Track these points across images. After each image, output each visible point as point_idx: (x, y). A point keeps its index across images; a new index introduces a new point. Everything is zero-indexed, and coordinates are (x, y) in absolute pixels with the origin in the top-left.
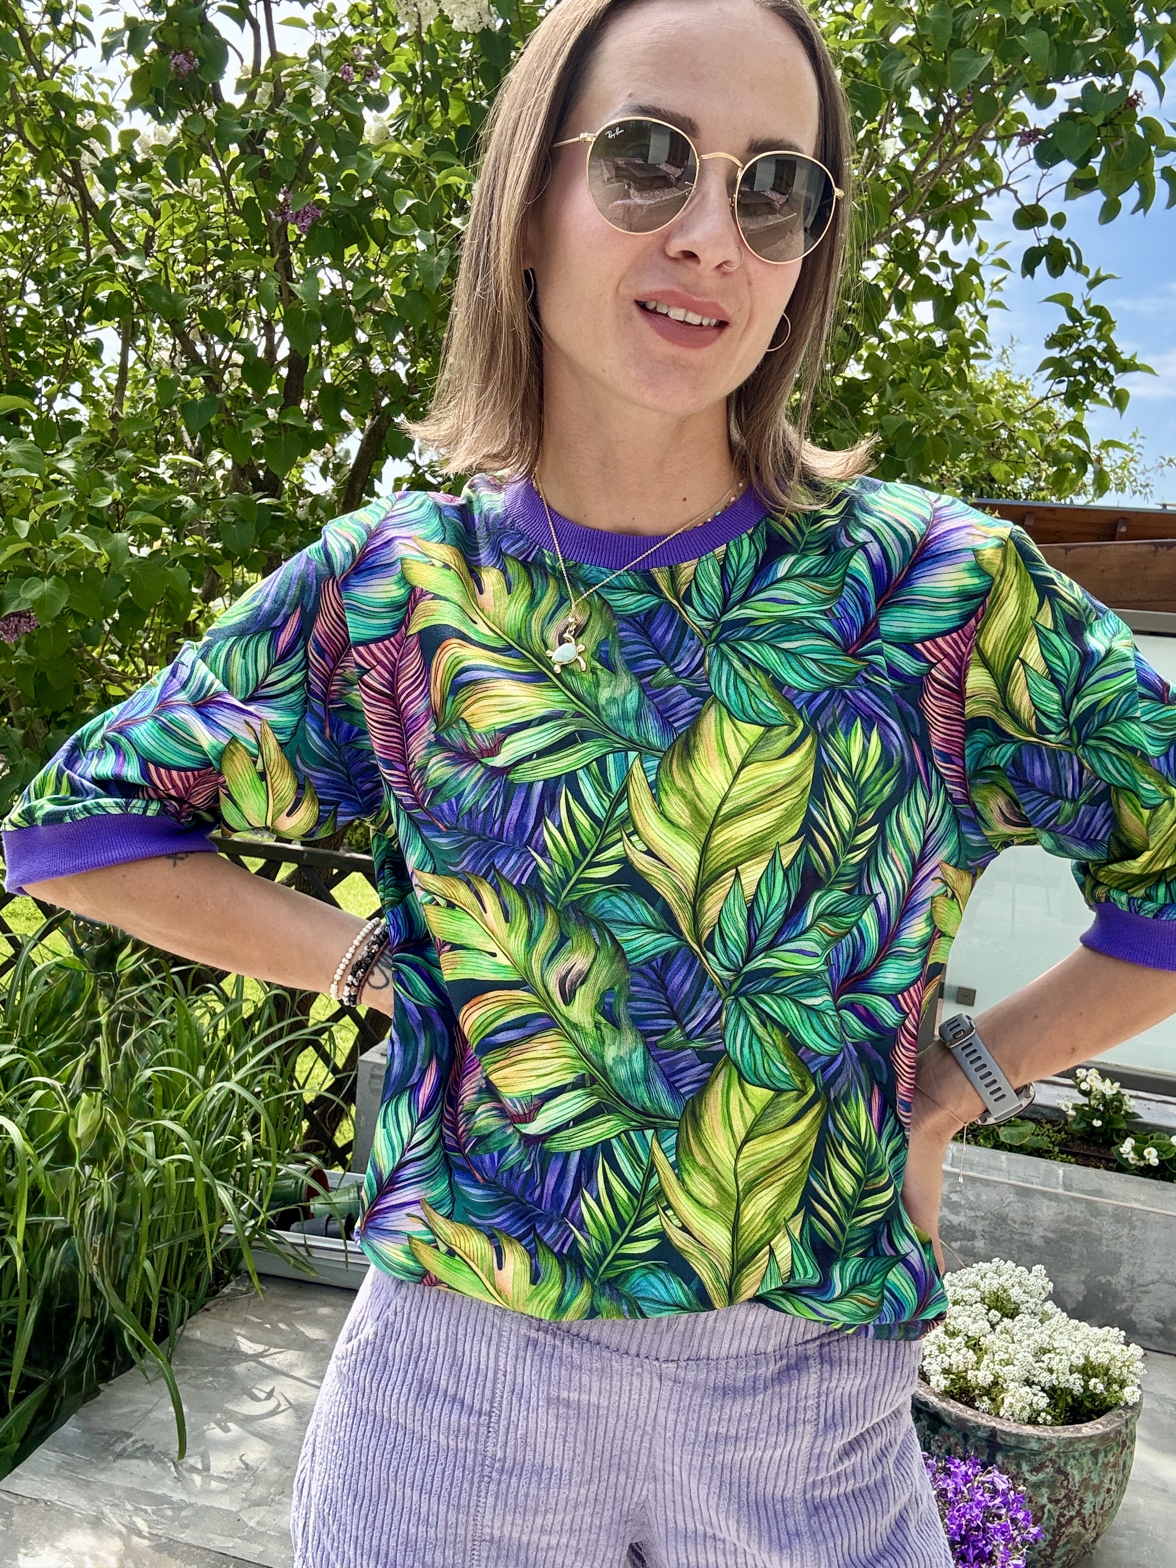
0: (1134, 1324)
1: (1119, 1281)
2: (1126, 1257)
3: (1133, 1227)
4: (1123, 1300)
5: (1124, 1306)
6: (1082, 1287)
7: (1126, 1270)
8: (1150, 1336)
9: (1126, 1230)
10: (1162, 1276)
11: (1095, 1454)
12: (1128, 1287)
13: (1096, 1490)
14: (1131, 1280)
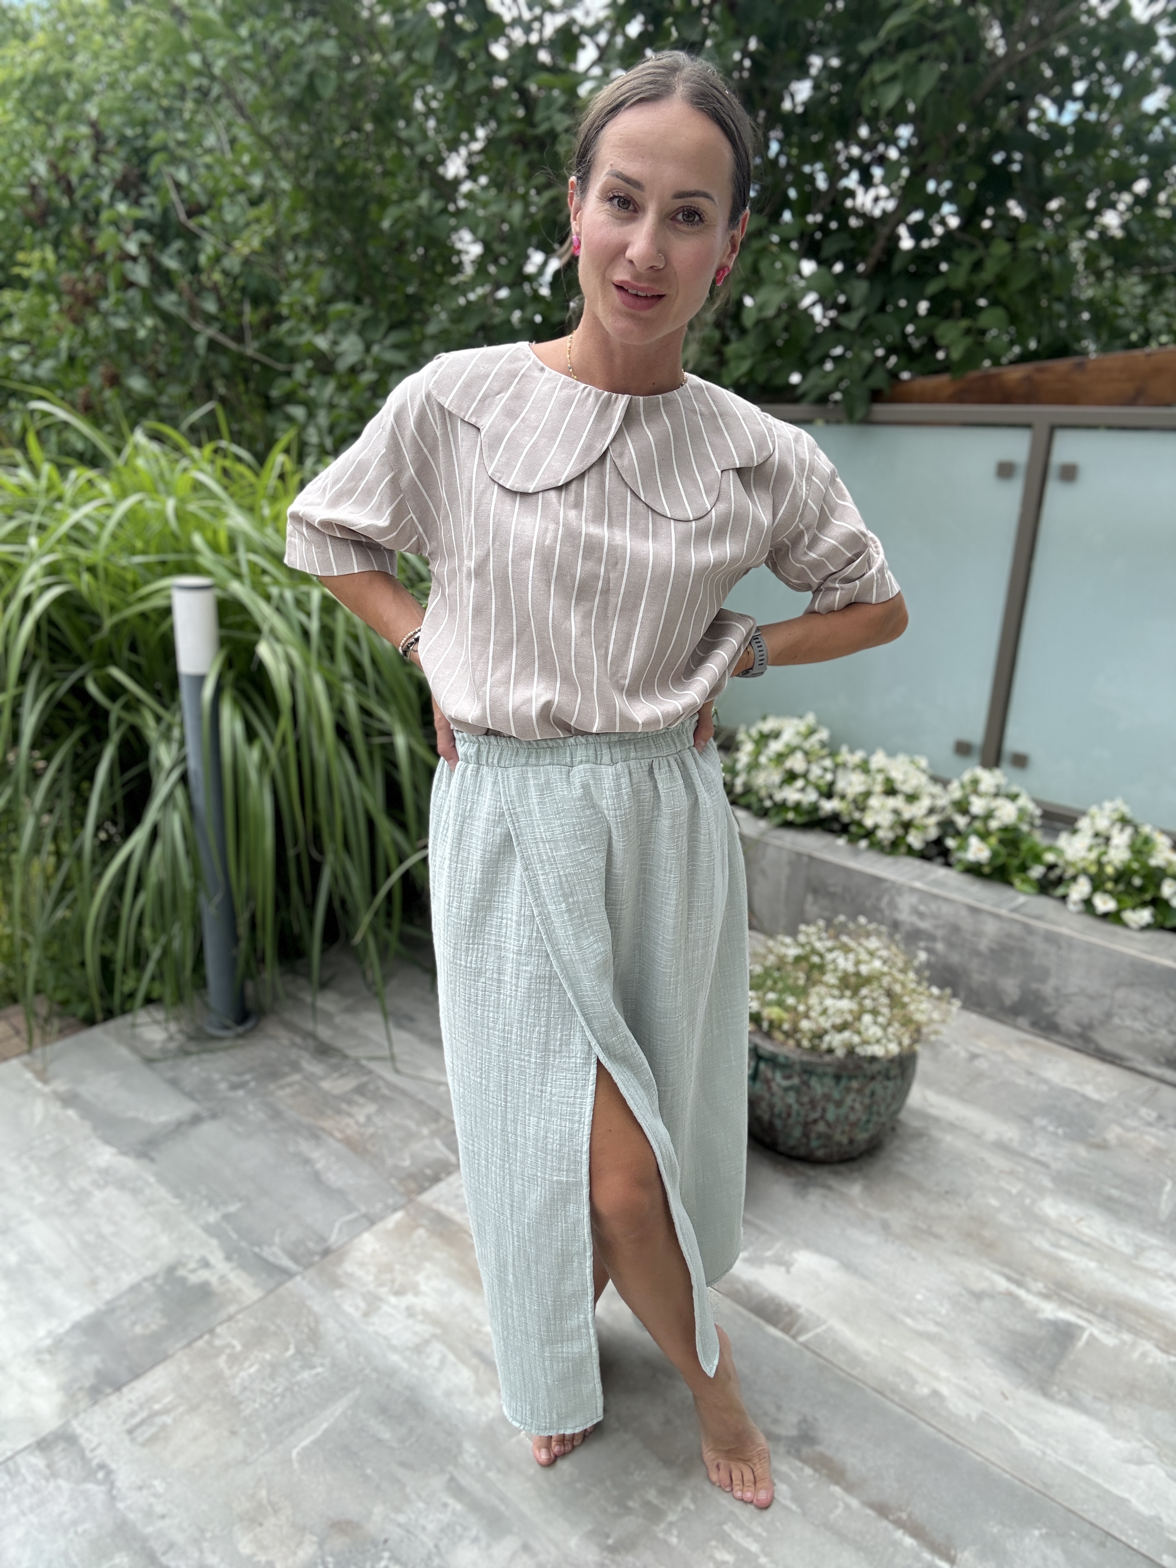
0: (1059, 1025)
1: (1047, 989)
2: (1053, 971)
3: (1060, 948)
4: (1049, 1005)
5: (1051, 1010)
6: (1018, 991)
7: (1053, 982)
9: (1054, 950)
10: (1082, 990)
11: (838, 1078)
12: (1054, 995)
13: (839, 1104)
14: (1057, 990)
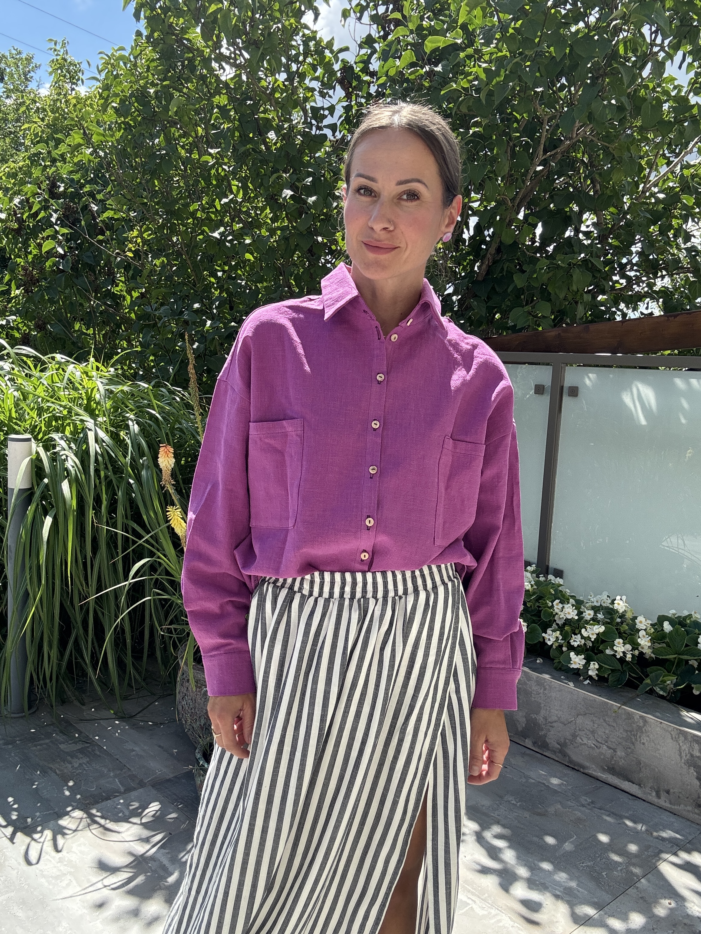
0: (548, 744)
1: (540, 719)
2: (542, 705)
3: (545, 689)
4: (542, 730)
5: (543, 733)
6: (524, 719)
7: (543, 712)
8: (554, 752)
9: (542, 691)
10: (559, 718)
12: (544, 722)
14: (545, 719)
